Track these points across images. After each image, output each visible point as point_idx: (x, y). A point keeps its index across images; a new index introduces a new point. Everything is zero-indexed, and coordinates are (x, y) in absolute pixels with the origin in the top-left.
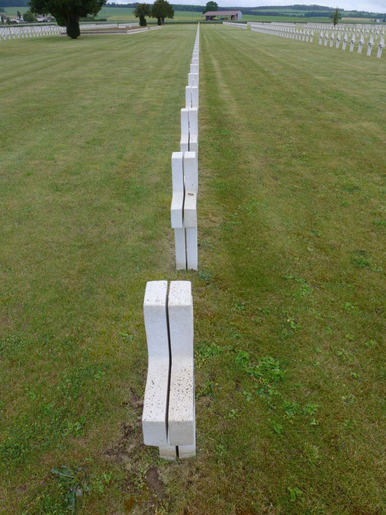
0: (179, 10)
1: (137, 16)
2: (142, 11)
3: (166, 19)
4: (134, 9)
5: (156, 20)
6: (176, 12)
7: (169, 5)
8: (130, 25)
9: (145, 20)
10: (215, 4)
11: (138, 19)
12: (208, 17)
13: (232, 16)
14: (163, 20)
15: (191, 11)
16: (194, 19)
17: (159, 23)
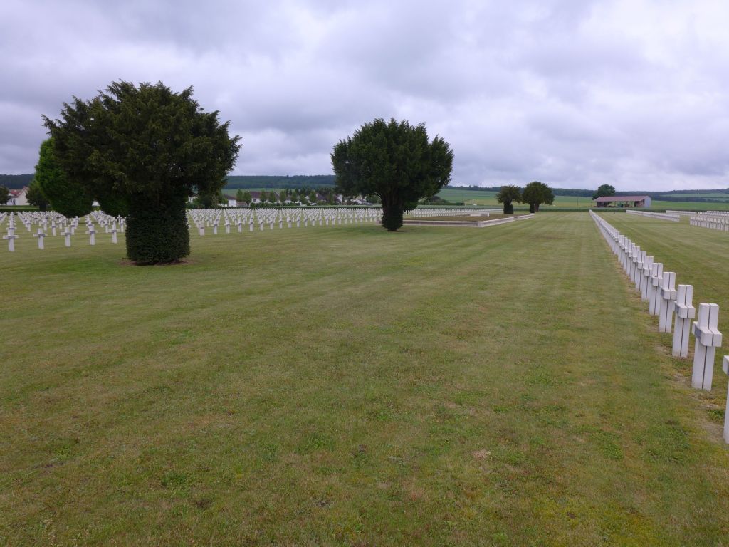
0: (559, 194)
1: (500, 202)
2: (509, 195)
3: (542, 206)
4: (497, 193)
5: (527, 206)
6: (556, 198)
7: (547, 188)
8: (488, 212)
9: (512, 206)
10: (611, 188)
11: (502, 204)
12: (600, 204)
13: (636, 203)
14: (538, 206)
15: (576, 195)
16: (581, 205)
17: (532, 211)
